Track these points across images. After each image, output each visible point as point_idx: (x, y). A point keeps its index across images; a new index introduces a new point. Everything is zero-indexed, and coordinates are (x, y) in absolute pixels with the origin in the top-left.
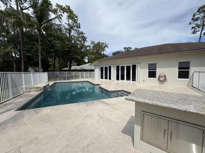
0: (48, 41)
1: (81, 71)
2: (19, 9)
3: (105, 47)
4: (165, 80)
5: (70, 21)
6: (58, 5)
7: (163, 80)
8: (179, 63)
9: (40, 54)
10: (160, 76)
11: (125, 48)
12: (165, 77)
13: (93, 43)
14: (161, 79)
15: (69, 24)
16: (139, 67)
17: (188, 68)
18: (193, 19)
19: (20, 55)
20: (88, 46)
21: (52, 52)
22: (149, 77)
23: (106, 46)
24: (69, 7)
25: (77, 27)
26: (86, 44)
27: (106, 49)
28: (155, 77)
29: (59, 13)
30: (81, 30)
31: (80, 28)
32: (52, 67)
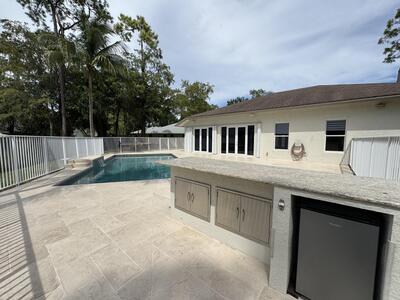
0: (106, 83)
1: (165, 135)
2: (59, 28)
3: (208, 91)
4: (303, 153)
5: (145, 44)
6: (123, 18)
7: (300, 153)
8: (328, 122)
9: (90, 106)
10: (294, 146)
11: (253, 92)
12: (303, 149)
13: (185, 84)
14: (297, 152)
15: (141, 52)
16: (259, 130)
17: (343, 133)
18: (386, 32)
19: (60, 107)
20: (175, 91)
21: (112, 103)
22: (276, 148)
23: (210, 90)
24: (143, 19)
25: (157, 57)
26: (172, 87)
27: (210, 95)
28: (286, 148)
29: (126, 32)
30: (163, 61)
31: (161, 57)
32: (113, 129)
